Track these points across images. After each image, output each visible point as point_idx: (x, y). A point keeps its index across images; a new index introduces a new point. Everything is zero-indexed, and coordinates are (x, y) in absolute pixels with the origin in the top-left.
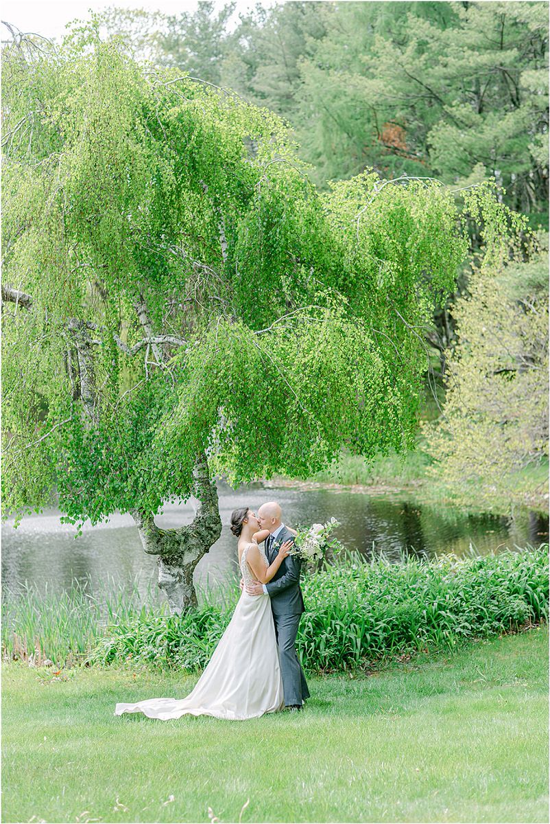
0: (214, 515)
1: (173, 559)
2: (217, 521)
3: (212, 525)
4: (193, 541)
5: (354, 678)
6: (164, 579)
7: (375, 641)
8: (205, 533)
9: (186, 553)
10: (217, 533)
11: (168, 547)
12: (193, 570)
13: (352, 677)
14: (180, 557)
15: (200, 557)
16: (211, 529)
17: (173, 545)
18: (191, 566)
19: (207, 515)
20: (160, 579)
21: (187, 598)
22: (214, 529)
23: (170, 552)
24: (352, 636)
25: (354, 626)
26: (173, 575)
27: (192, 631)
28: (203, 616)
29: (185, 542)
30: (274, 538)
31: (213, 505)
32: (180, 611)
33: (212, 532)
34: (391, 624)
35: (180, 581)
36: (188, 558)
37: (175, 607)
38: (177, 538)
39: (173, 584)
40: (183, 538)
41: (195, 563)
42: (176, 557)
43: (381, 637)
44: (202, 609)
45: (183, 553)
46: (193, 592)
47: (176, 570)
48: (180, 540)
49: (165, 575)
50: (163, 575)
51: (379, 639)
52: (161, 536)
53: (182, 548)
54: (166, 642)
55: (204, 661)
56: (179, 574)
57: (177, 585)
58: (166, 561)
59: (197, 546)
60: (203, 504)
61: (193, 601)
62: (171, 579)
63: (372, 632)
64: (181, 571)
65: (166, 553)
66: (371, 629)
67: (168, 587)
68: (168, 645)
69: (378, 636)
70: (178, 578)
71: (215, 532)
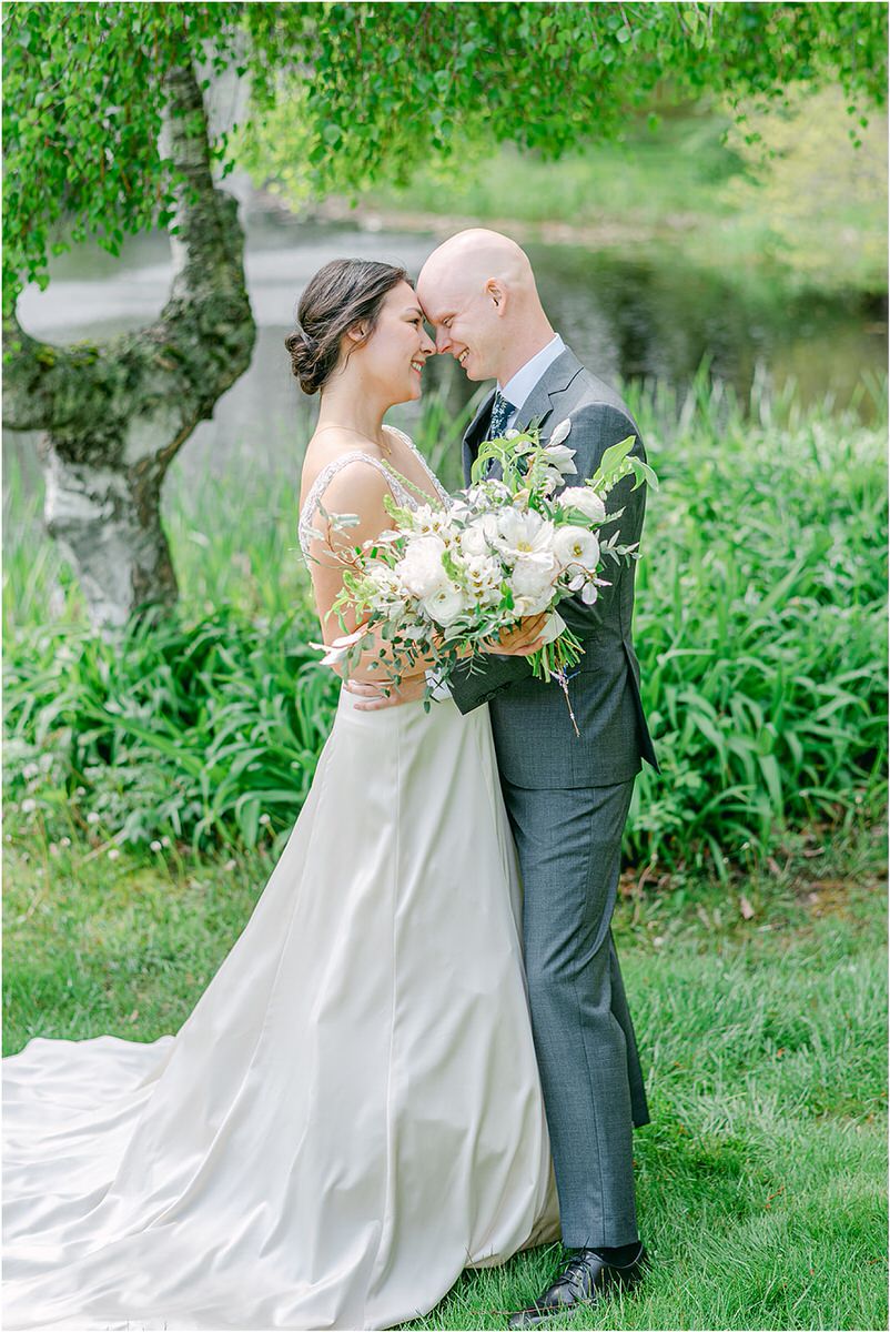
0: (229, 291)
1: (89, 444)
2: (241, 314)
3: (223, 329)
4: (157, 383)
5: (759, 917)
6: (64, 510)
7: (817, 759)
8: (198, 355)
9: (135, 422)
10: (237, 356)
11: (70, 405)
12: (159, 479)
13: (748, 911)
14: (114, 436)
15: (182, 436)
16: (220, 340)
17: (89, 397)
18: (150, 466)
19: (204, 292)
20: (51, 512)
21: (142, 574)
22: (232, 340)
23: (76, 420)
24: (743, 746)
25: (746, 708)
26: (93, 498)
27: (158, 695)
28: (193, 636)
29: (130, 385)
30: (510, 409)
31: (228, 257)
32: (119, 614)
33: (222, 352)
34: (865, 691)
35: (116, 516)
36: (142, 441)
37: (101, 601)
38: (102, 373)
39: (95, 528)
40: (122, 374)
41: (166, 457)
42: (99, 437)
43: (840, 746)
44: (192, 610)
45: (122, 422)
46: (163, 551)
47: (102, 481)
48: (114, 381)
49: (66, 497)
50: (60, 495)
51: (833, 753)
52: (45, 367)
53: (119, 406)
54: (65, 735)
55: (197, 818)
56: (111, 495)
57: (108, 532)
58: (67, 451)
59: (173, 398)
60: (192, 254)
61: (162, 580)
62: (87, 511)
63: (808, 725)
64: (120, 483)
65: (63, 425)
66: (802, 716)
67: (75, 536)
68: (74, 740)
69: (828, 740)
70: (109, 508)
71: (233, 351)
